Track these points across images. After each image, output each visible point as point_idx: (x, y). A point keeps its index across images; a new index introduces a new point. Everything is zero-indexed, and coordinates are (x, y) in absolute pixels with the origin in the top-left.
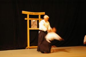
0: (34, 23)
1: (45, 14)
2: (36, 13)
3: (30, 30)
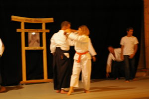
0: (34, 38)
1: (53, 21)
2: (37, 19)
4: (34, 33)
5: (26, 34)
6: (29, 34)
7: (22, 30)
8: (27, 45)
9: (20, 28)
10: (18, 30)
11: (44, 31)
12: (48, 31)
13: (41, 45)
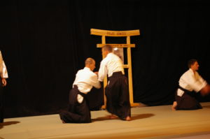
1: (139, 34)
2: (121, 32)
4: (116, 49)
9: (101, 42)
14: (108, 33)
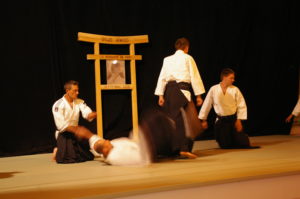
0: (116, 69)
2: (121, 38)
3: (104, 92)
4: (115, 62)
5: (103, 63)
6: (108, 62)
7: (96, 56)
8: (104, 81)
9: (92, 53)
10: (89, 57)
11: (133, 57)
12: (139, 57)
13: (128, 81)
14: (103, 40)
